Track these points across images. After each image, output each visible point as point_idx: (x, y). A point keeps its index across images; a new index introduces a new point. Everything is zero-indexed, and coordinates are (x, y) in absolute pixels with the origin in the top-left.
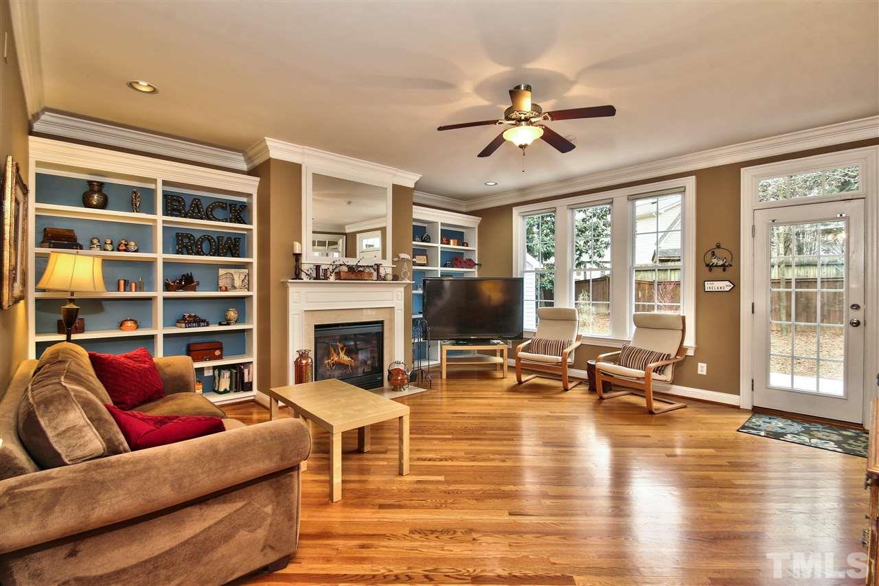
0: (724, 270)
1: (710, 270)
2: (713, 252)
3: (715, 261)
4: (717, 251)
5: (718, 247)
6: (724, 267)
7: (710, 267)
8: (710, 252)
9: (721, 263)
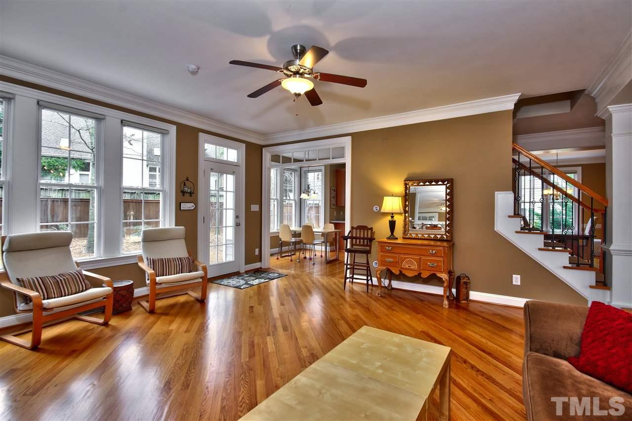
0: (191, 196)
1: (184, 195)
2: (185, 183)
3: (186, 189)
4: (186, 182)
5: (187, 180)
6: (191, 194)
7: (183, 193)
8: (183, 183)
9: (189, 191)
